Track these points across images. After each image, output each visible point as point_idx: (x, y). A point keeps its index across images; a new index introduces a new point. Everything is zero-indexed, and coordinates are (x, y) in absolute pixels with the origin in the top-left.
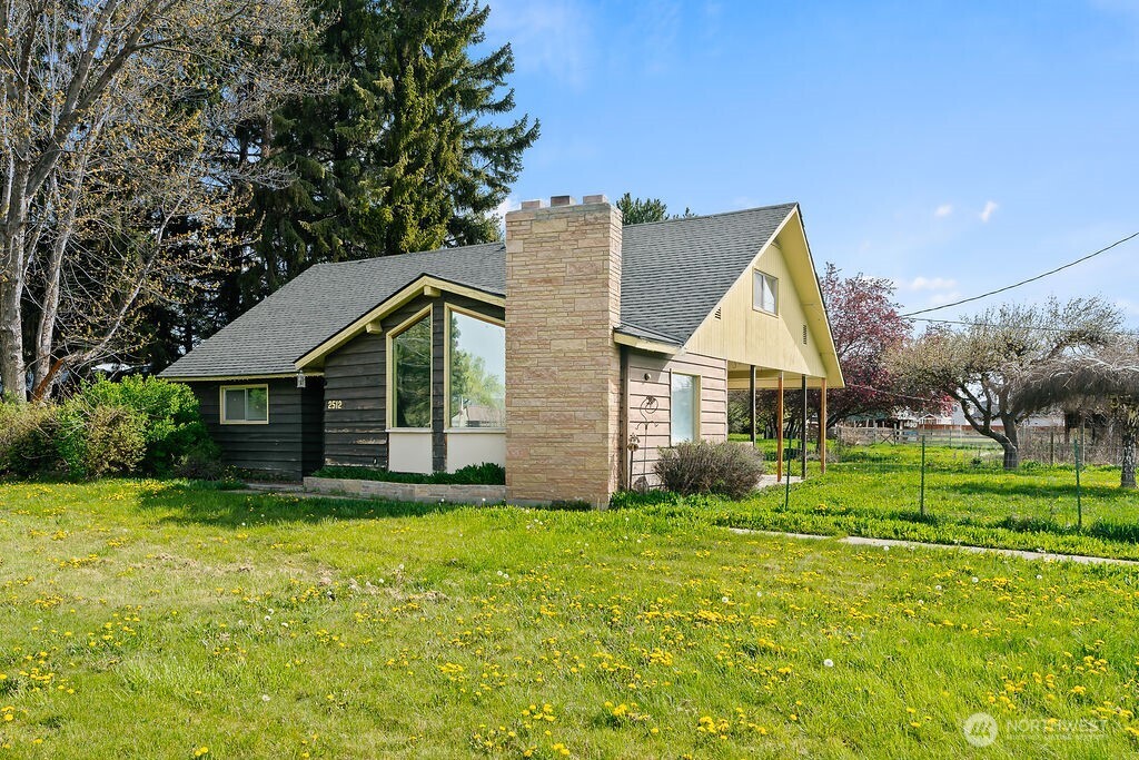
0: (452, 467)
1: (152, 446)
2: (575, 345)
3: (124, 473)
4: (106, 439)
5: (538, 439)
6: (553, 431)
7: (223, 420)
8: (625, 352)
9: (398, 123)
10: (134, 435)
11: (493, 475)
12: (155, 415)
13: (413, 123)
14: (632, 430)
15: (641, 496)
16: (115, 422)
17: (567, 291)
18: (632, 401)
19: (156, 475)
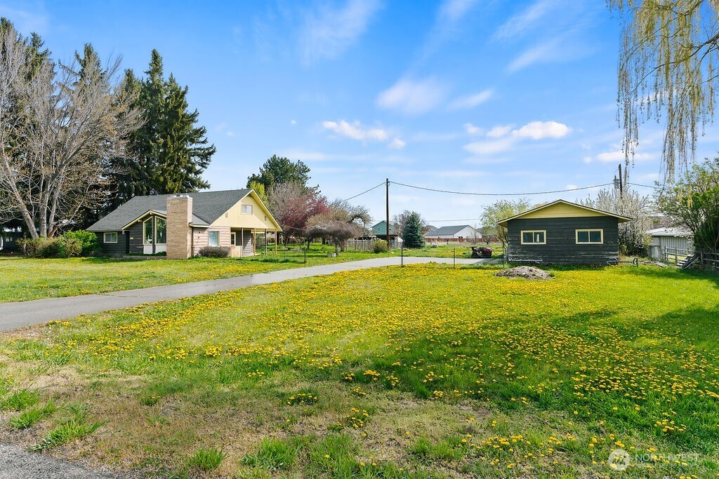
0: (157, 252)
1: (84, 249)
2: (180, 226)
3: (76, 256)
4: (71, 248)
5: (174, 246)
6: (176, 244)
7: (105, 242)
8: (193, 228)
9: (165, 151)
10: (79, 246)
11: (164, 254)
12: (85, 241)
13: (170, 152)
14: (194, 244)
15: (197, 257)
16: (73, 243)
17: (179, 215)
18: (194, 238)
19: (84, 256)
